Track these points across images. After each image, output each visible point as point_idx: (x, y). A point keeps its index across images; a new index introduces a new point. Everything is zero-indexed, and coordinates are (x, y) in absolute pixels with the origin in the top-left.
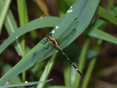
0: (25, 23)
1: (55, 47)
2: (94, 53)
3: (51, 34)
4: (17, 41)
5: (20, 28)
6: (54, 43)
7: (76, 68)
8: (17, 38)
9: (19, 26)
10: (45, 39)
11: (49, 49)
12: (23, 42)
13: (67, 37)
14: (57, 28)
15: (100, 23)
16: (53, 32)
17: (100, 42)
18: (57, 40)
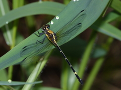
0: (19, 6)
1: (52, 43)
2: (101, 53)
3: (49, 26)
4: (7, 27)
5: (12, 11)
6: (51, 37)
7: (74, 72)
8: (7, 23)
9: (11, 8)
10: (40, 31)
11: (44, 44)
12: (15, 29)
13: (68, 32)
14: (57, 18)
15: (113, 17)
16: (52, 23)
17: (110, 40)
18: (55, 34)
